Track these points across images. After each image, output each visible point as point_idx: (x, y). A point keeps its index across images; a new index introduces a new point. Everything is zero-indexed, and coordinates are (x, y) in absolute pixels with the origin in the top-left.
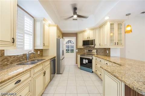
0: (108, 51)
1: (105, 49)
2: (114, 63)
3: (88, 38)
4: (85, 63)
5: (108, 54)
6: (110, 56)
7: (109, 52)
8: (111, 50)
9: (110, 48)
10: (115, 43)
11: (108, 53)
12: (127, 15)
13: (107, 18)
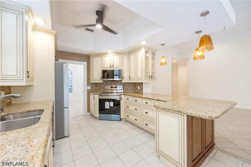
0: (139, 87)
1: (135, 84)
2: (157, 100)
3: (112, 66)
4: (109, 108)
5: (139, 91)
6: (142, 93)
7: (141, 89)
8: (144, 85)
9: (142, 83)
10: (150, 76)
11: (139, 88)
12: (162, 45)
13: (143, 43)
